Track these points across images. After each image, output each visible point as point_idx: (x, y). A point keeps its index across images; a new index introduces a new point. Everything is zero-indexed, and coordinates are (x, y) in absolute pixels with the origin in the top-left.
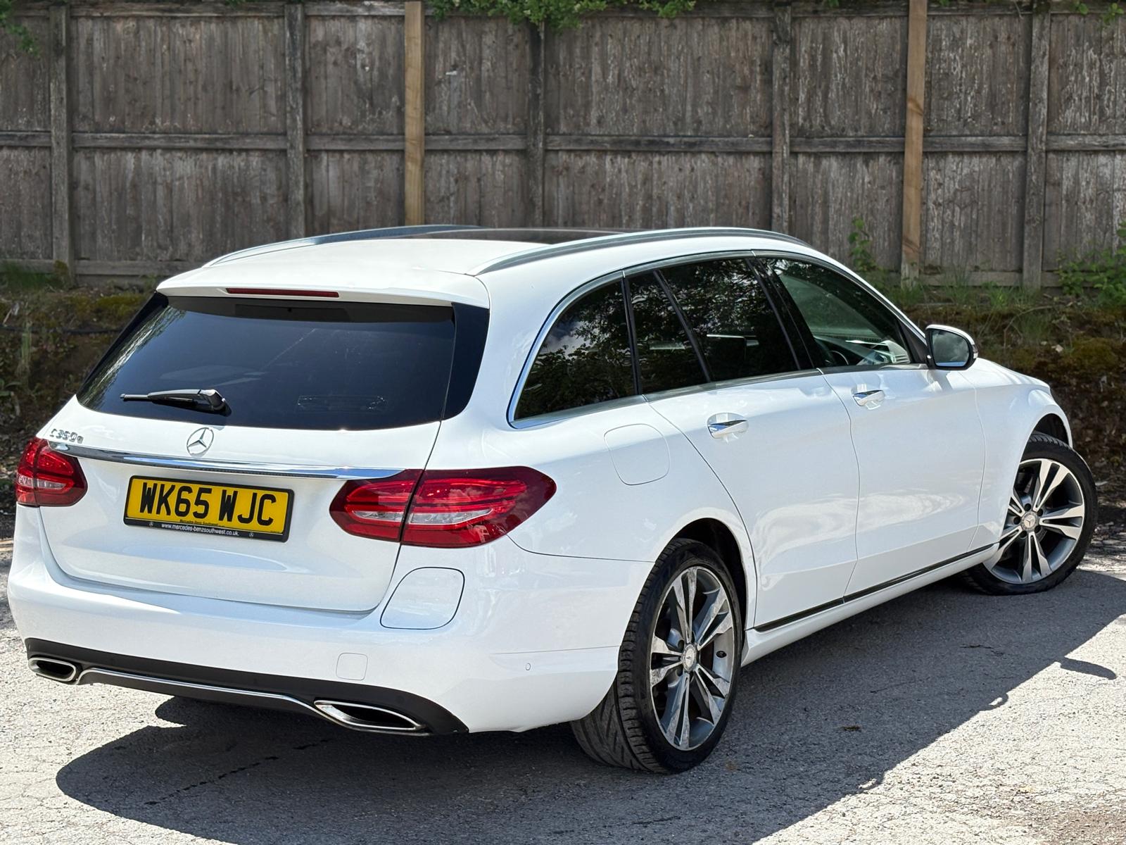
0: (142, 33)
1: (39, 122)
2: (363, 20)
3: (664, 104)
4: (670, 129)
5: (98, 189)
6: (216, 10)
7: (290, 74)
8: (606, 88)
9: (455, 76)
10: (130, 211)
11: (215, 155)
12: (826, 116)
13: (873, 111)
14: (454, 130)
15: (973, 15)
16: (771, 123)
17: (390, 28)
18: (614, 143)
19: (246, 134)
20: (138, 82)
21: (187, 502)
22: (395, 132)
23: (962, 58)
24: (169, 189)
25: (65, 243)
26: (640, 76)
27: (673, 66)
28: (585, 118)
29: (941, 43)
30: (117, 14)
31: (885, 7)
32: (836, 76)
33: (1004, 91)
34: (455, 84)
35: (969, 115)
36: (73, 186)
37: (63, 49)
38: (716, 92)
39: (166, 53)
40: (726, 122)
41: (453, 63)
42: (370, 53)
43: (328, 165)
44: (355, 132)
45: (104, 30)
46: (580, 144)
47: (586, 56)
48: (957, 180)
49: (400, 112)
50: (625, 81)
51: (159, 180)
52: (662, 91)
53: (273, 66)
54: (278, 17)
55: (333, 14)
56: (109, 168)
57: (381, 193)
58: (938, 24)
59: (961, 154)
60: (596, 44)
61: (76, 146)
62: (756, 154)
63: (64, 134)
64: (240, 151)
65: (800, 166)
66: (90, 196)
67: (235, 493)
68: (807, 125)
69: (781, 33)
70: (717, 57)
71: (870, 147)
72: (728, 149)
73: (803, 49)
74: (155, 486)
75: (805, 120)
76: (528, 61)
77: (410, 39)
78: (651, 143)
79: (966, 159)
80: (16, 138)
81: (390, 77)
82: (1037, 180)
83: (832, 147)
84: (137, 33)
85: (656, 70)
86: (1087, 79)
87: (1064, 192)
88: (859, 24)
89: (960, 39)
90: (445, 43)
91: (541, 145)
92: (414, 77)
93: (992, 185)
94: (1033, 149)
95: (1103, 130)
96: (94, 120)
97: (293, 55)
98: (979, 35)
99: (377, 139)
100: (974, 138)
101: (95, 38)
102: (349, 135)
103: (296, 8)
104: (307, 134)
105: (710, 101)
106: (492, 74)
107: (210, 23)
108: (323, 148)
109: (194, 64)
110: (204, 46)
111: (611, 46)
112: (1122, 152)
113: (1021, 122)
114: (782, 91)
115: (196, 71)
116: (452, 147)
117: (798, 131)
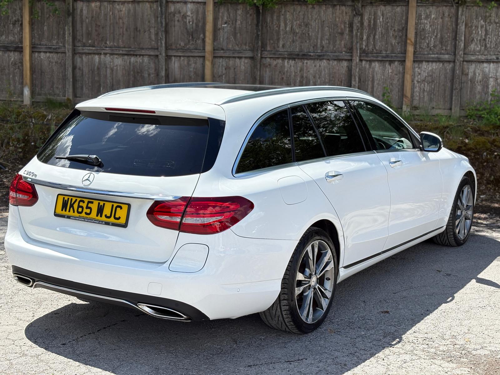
0: (102, 7)
1: (61, 42)
2: (190, 3)
3: (309, 39)
4: (312, 49)
5: (84, 69)
7: (160, 24)
8: (286, 33)
9: (226, 27)
10: (96, 78)
11: (130, 57)
12: (374, 45)
13: (393, 44)
14: (225, 48)
15: (435, 5)
16: (352, 48)
17: (200, 7)
18: (289, 55)
19: (143, 49)
20: (100, 27)
21: (82, 207)
22: (202, 49)
23: (430, 23)
24: (112, 70)
25: (71, 90)
26: (300, 28)
27: (313, 24)
28: (277, 45)
29: (421, 16)
31: (399, 1)
32: (379, 29)
33: (446, 37)
34: (226, 30)
35: (432, 45)
36: (74, 68)
37: (71, 13)
38: (330, 35)
39: (112, 16)
40: (334, 47)
41: (225, 22)
42: (192, 17)
43: (175, 62)
44: (186, 48)
45: (87, 6)
46: (276, 55)
47: (279, 20)
48: (426, 72)
49: (204, 41)
50: (294, 29)
51: (108, 66)
52: (309, 34)
53: (153, 22)
54: (156, 2)
55: (178, 1)
56: (89, 61)
57: (195, 73)
58: (421, 9)
59: (428, 61)
60: (283, 15)
61: (76, 52)
62: (346, 60)
63: (71, 47)
64: (140, 55)
65: (363, 65)
66: (81, 72)
67: (104, 204)
68: (367, 49)
69: (357, 11)
70: (331, 21)
71: (391, 58)
72: (334, 58)
73: (366, 18)
74: (68, 199)
75: (366, 46)
76: (255, 21)
77: (208, 11)
78: (304, 55)
79: (430, 64)
80: (52, 49)
81: (200, 27)
82: (459, 72)
83: (376, 58)
84: (100, 8)
85: (307, 25)
86: (480, 32)
87: (469, 78)
88: (389, 8)
89: (430, 15)
90: (222, 13)
91: (259, 55)
92: (209, 27)
93: (440, 75)
94: (458, 60)
95: (486, 53)
96: (83, 41)
97: (161, 17)
98: (437, 13)
99: (195, 52)
100: (434, 55)
101: (84, 9)
102: (183, 50)
104: (167, 49)
105: (328, 38)
107: (129, 4)
108: (173, 55)
109: (122, 20)
110: (126, 13)
111: (288, 16)
112: (493, 62)
113: (453, 49)
114: (357, 35)
115: (123, 23)
116: (223, 55)
117: (363, 51)
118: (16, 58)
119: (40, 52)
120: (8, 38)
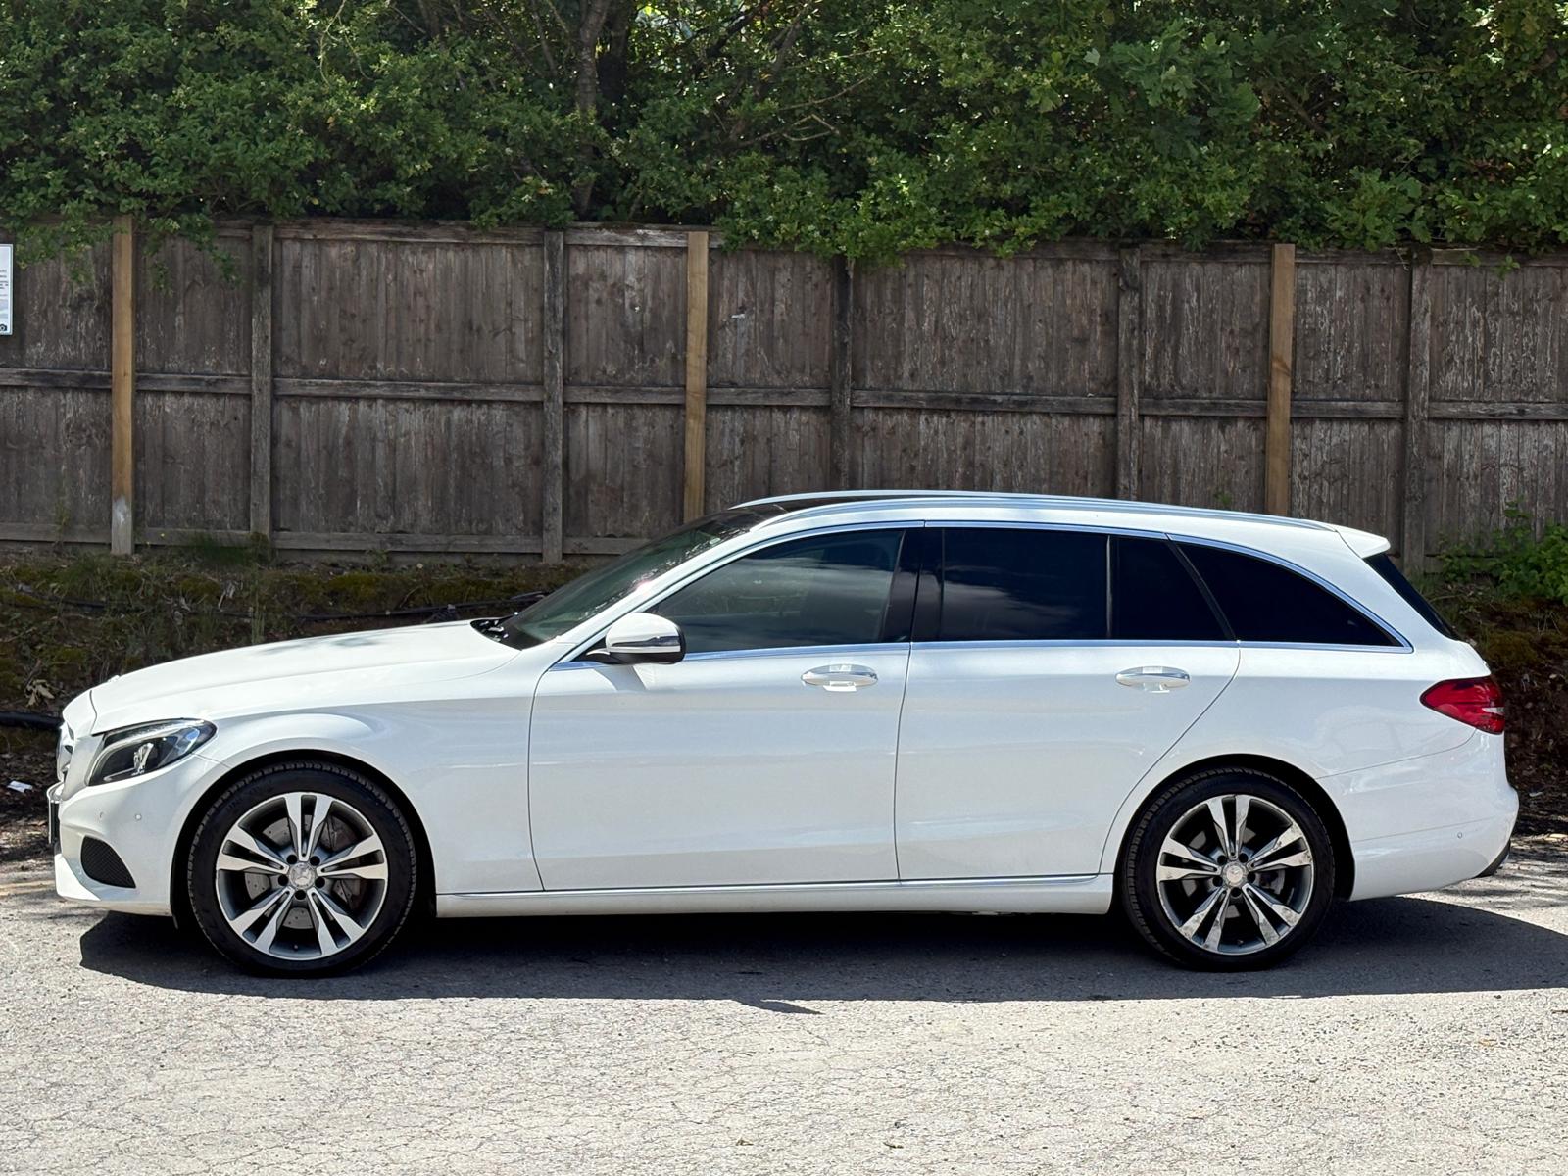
0: (362, 260)
1: (231, 365)
2: (634, 252)
3: (989, 356)
4: (996, 385)
5: (303, 446)
6: (456, 235)
7: (548, 314)
8: (921, 337)
9: (742, 319)
10: (343, 473)
11: (450, 407)
12: (1176, 373)
13: (1230, 370)
14: (740, 381)
15: (1343, 264)
16: (1116, 379)
17: (665, 262)
18: (930, 400)
19: (490, 383)
20: (356, 318)
22: (670, 383)
23: (1330, 312)
24: (393, 447)
25: (266, 510)
26: (961, 324)
27: (1000, 313)
28: (895, 371)
29: (1306, 294)
30: (334, 237)
31: (1244, 251)
32: (1188, 329)
33: (1378, 351)
34: (742, 329)
35: (1338, 377)
36: (275, 441)
37: (265, 277)
38: (1049, 344)
39: (392, 285)
40: (1061, 378)
41: (740, 305)
42: (641, 290)
43: (587, 421)
44: (621, 382)
45: (315, 256)
46: (892, 401)
47: (898, 300)
48: (1325, 451)
49: (676, 360)
50: (943, 329)
51: (380, 435)
52: (987, 342)
53: (523, 304)
54: (536, 245)
55: (598, 243)
56: (318, 421)
57: (650, 455)
58: (1304, 273)
59: (1329, 420)
60: (910, 286)
61: (280, 393)
62: (1096, 415)
63: (267, 379)
64: (480, 403)
65: (1147, 430)
66: (293, 455)
68: (1155, 383)
69: (1128, 279)
70: (1051, 304)
71: (1227, 411)
72: (1064, 409)
73: (1150, 298)
75: (1152, 378)
76: (830, 303)
77: (693, 274)
78: (974, 400)
79: (1335, 427)
80: (203, 383)
81: (664, 319)
82: (1418, 452)
83: (1185, 409)
84: (356, 260)
85: (981, 316)
87: (1446, 466)
88: (1214, 269)
89: (1329, 290)
90: (731, 280)
91: (848, 401)
92: (697, 319)
93: (1365, 457)
94: (1414, 416)
95: (1488, 396)
96: (300, 362)
97: (553, 290)
98: (1349, 286)
99: (650, 392)
100: (1345, 403)
101: (304, 264)
102: (615, 385)
103: (558, 237)
104: (566, 383)
105: (1042, 354)
106: (785, 318)
107: (447, 250)
108: (583, 400)
109: (426, 299)
110: (438, 278)
111: (928, 290)
112: (1510, 422)
113: (1397, 386)
114: (1129, 345)
115: (428, 307)
116: (737, 402)
117: (1146, 391)
118: (81, 410)
119: (163, 393)
120: (57, 348)
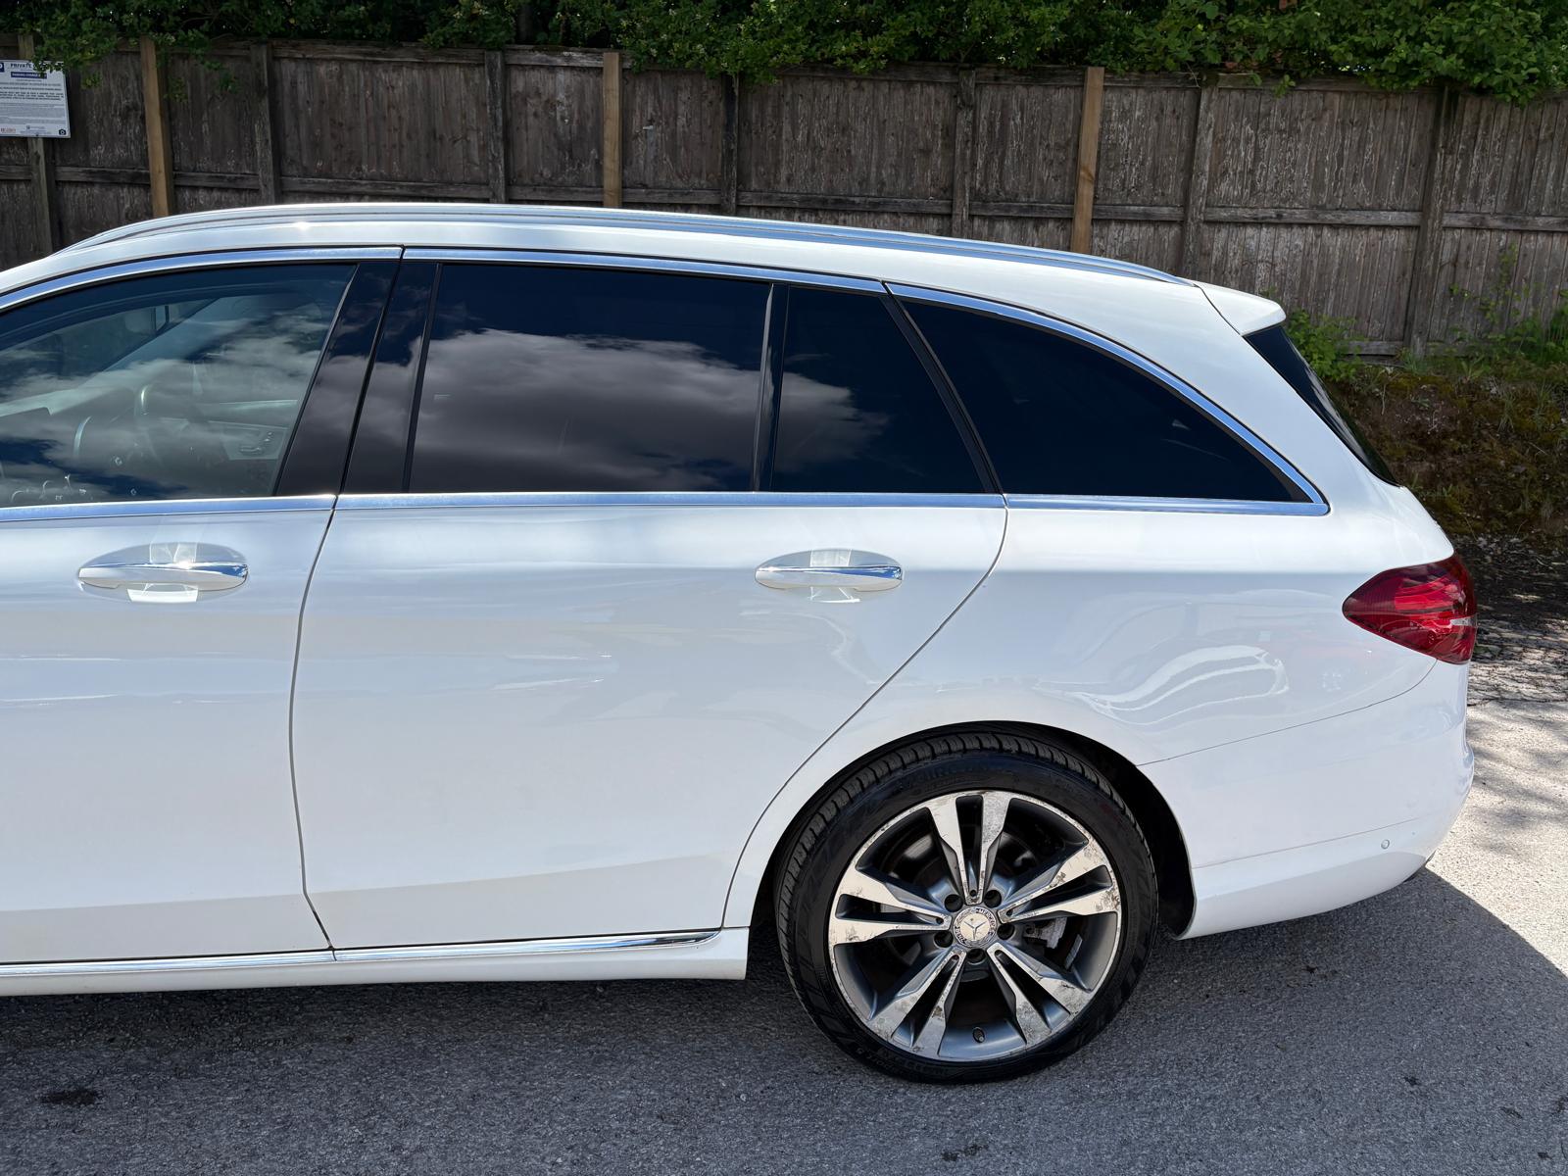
0: (344, 77)
1: (248, 165)
2: (562, 71)
3: (850, 165)
4: (856, 189)
6: (417, 55)
7: (490, 123)
8: (796, 147)
9: (651, 131)
12: (1001, 181)
13: (1045, 179)
14: (648, 182)
15: (1143, 87)
16: (952, 186)
17: (588, 81)
18: (802, 201)
19: (451, 184)
20: (344, 127)
22: (594, 184)
23: (1129, 130)
26: (828, 136)
27: (860, 127)
28: (775, 176)
29: (1111, 114)
30: (319, 56)
31: (1062, 75)
32: (1012, 143)
33: (1166, 164)
34: (652, 139)
35: (1133, 185)
37: (271, 89)
38: (899, 155)
39: (370, 99)
40: (907, 185)
41: (649, 118)
42: (569, 106)
44: (555, 183)
45: (307, 72)
46: (771, 201)
47: (777, 116)
48: (1118, 247)
49: (599, 165)
50: (814, 140)
52: (849, 151)
53: (475, 116)
54: (478, 65)
55: (533, 63)
58: (1110, 96)
59: (1122, 222)
60: (787, 104)
61: (284, 190)
62: (935, 215)
63: (271, 176)
64: (445, 199)
65: (976, 229)
68: (984, 189)
69: (965, 98)
70: (902, 120)
71: (1040, 213)
72: (909, 210)
73: (983, 116)
75: (982, 185)
76: (722, 118)
77: (608, 91)
78: (838, 201)
79: (1127, 228)
80: (226, 180)
81: (589, 130)
82: (1194, 249)
83: (1006, 211)
84: (340, 78)
85: (844, 130)
86: (1243, 153)
87: (1213, 262)
88: (1036, 92)
89: (1129, 111)
90: (642, 97)
91: (734, 201)
92: (611, 130)
93: (1150, 253)
94: (1192, 219)
95: (1253, 203)
96: (301, 163)
97: (494, 104)
98: (1147, 107)
99: (577, 191)
100: (1136, 208)
101: (299, 81)
102: (550, 186)
103: (496, 57)
104: (509, 183)
105: (894, 163)
106: (686, 130)
107: (413, 69)
108: (525, 198)
109: (398, 111)
110: (406, 94)
111: (802, 107)
112: (1269, 224)
113: (1180, 193)
114: (963, 154)
115: (400, 118)
116: (646, 200)
117: (976, 195)
118: (136, 202)
119: (196, 188)
120: (113, 151)
